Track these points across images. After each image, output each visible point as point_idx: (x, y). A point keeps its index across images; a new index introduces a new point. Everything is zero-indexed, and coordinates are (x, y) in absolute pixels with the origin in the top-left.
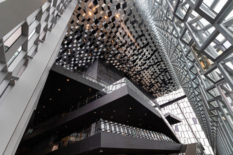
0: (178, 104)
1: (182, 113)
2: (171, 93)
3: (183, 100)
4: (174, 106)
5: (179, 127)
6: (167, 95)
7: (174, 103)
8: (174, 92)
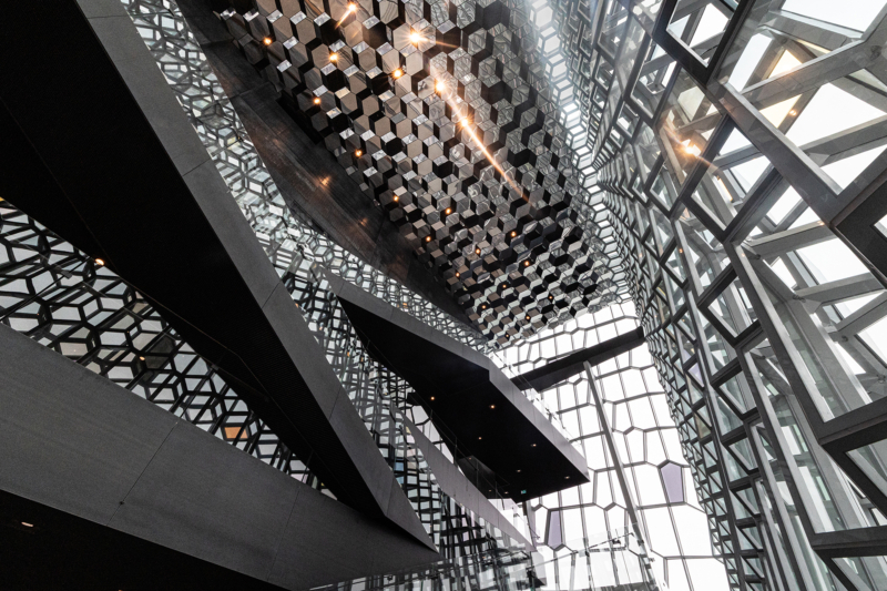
0: (591, 381)
1: (606, 432)
2: (571, 324)
3: (623, 358)
4: (570, 391)
5: (571, 519)
6: (546, 332)
7: (573, 379)
8: (584, 318)
